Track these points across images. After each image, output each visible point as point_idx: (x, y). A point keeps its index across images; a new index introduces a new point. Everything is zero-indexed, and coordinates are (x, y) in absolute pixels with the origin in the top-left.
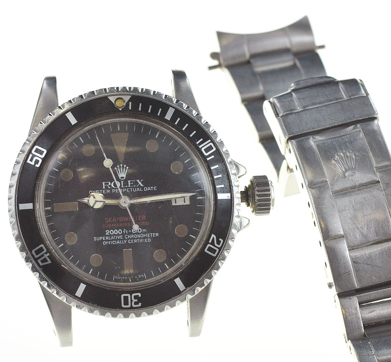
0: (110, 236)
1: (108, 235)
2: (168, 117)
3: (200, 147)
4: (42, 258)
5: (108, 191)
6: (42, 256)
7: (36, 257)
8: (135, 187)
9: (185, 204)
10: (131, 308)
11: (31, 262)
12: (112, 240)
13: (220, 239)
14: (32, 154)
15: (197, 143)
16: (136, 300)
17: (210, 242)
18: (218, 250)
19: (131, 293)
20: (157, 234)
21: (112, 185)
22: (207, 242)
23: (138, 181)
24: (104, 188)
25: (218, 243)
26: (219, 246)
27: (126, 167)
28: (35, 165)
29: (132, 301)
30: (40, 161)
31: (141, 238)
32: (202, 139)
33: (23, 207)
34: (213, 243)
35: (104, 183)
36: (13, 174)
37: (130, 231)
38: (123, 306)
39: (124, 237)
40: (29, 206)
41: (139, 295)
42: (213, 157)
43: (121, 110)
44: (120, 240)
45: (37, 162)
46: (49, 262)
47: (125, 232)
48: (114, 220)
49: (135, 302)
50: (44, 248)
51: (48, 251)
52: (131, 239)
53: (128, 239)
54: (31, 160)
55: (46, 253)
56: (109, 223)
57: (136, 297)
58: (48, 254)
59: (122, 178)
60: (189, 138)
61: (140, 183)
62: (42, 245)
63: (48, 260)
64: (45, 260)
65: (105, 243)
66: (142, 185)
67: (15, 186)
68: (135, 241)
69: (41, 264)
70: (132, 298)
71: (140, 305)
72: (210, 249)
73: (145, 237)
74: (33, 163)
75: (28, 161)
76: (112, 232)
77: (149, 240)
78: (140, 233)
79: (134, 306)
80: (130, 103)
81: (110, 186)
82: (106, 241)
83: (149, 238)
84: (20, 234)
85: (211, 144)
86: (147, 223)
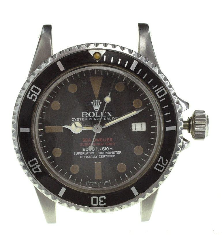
0: (86, 152)
1: (84, 151)
2: (133, 68)
3: (155, 91)
4: (35, 168)
5: (86, 119)
6: (35, 166)
7: (31, 166)
8: (106, 117)
9: (142, 130)
10: (99, 206)
11: (27, 169)
12: (87, 155)
13: (166, 160)
14: (31, 91)
15: (153, 88)
16: (102, 201)
17: (158, 162)
18: (164, 167)
19: (99, 196)
20: (120, 152)
21: (89, 115)
22: (156, 162)
23: (108, 112)
24: (83, 116)
25: (165, 162)
26: (165, 165)
27: (100, 102)
28: (32, 100)
29: (99, 201)
30: (36, 97)
31: (108, 155)
32: (157, 86)
33: (22, 130)
34: (160, 163)
35: (83, 113)
36: (16, 105)
37: (100, 149)
38: (92, 204)
39: (95, 153)
40: (27, 130)
41: (105, 197)
42: (164, 99)
43: (97, 61)
44: (93, 155)
45: (34, 97)
46: (40, 171)
47: (97, 150)
48: (89, 141)
49: (101, 202)
50: (37, 161)
51: (40, 163)
52: (101, 155)
53: (99, 155)
54: (30, 96)
55: (38, 164)
56: (85, 142)
57: (102, 199)
58: (40, 166)
59: (97, 109)
60: (147, 84)
61: (110, 114)
62: (35, 159)
63: (40, 169)
64: (37, 169)
65: (81, 157)
66: (111, 116)
67: (17, 114)
68: (104, 156)
69: (34, 172)
70: (99, 200)
71: (105, 204)
72: (158, 167)
73: (111, 154)
74: (31, 98)
75: (28, 97)
76: (87, 149)
77: (114, 157)
78: (108, 151)
79: (100, 205)
80: (105, 56)
81: (88, 115)
82: (82, 155)
83: (114, 155)
84: (19, 149)
85: (164, 89)
86: (114, 144)
